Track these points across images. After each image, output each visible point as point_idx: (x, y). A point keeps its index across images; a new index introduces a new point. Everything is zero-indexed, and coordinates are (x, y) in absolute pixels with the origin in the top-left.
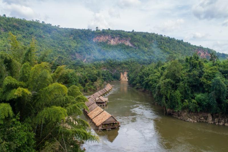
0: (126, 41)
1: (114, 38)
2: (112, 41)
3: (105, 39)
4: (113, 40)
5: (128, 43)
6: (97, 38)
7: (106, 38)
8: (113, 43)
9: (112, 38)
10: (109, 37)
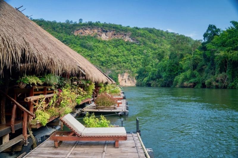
0: (124, 36)
1: (107, 32)
2: (103, 35)
3: (92, 32)
4: (105, 35)
5: (127, 39)
6: (81, 31)
7: (94, 32)
8: (104, 38)
9: (104, 31)
10: (98, 30)
